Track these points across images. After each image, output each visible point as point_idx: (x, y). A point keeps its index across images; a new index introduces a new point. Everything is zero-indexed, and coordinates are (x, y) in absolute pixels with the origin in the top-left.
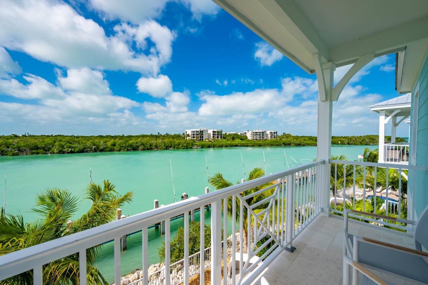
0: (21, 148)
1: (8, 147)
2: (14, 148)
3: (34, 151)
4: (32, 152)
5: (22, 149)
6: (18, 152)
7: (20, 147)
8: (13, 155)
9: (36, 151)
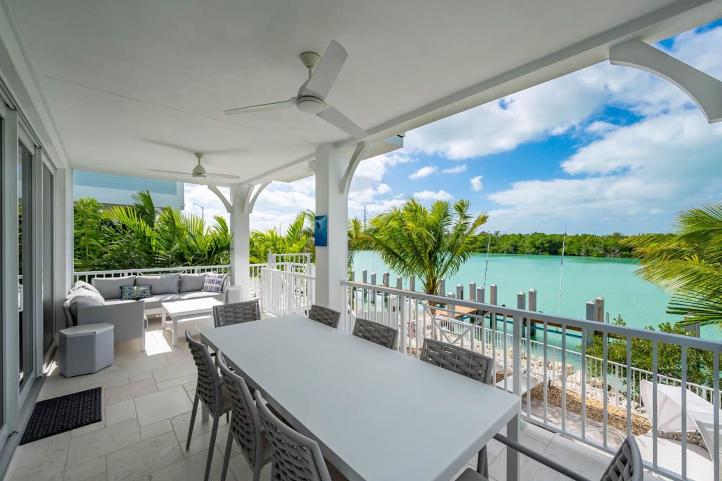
0: (608, 248)
1: (594, 246)
2: (600, 247)
3: (624, 253)
4: (623, 255)
5: (610, 249)
6: (604, 252)
7: (608, 246)
8: (598, 256)
9: (628, 252)
